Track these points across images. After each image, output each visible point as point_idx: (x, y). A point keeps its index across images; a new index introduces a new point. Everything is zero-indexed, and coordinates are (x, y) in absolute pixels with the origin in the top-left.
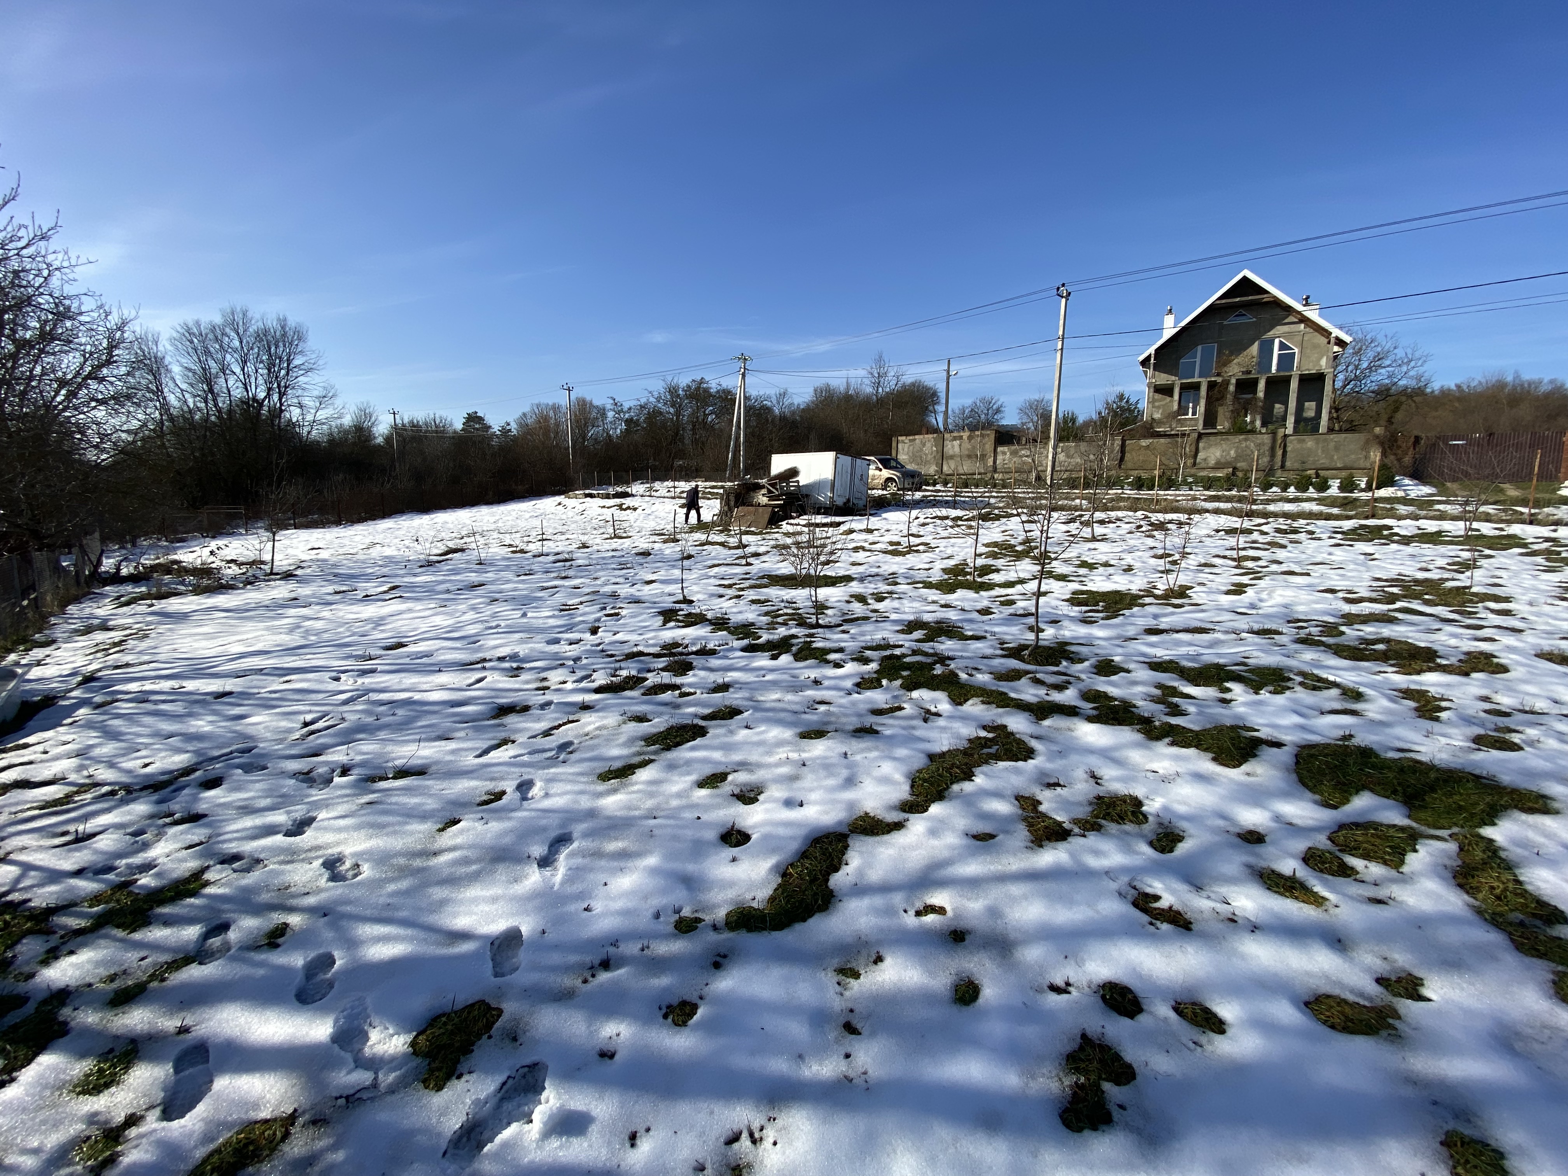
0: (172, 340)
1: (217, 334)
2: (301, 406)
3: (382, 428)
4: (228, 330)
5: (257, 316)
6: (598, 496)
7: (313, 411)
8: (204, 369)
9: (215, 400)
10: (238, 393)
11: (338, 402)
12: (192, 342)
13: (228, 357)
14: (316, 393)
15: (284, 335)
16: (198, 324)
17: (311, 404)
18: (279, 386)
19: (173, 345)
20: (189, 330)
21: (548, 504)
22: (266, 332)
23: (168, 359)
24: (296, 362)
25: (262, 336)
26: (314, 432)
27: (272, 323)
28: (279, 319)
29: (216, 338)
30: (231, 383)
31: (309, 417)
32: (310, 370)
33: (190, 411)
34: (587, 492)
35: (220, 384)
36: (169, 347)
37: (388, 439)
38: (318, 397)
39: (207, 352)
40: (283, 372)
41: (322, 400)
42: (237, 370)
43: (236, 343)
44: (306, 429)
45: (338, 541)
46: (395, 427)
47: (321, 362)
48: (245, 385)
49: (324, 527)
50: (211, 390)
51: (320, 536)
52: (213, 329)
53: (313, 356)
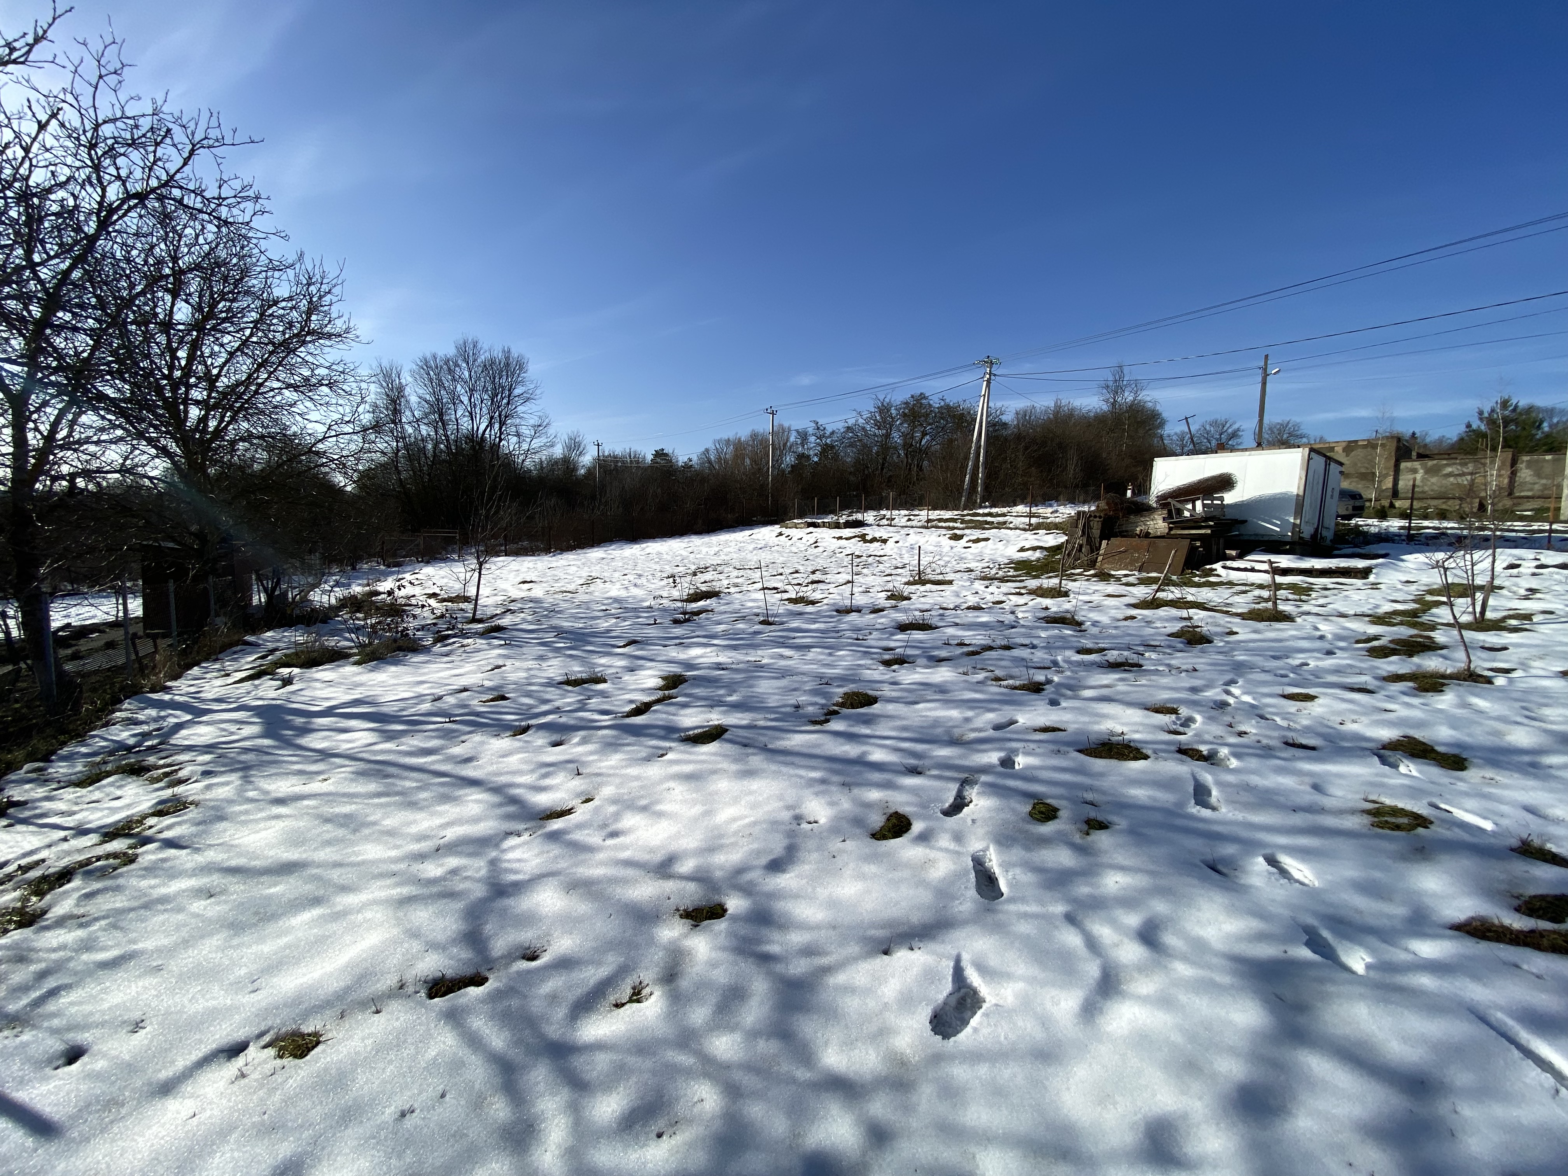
0: (412, 373)
1: (450, 366)
2: (518, 435)
3: (587, 459)
4: (460, 362)
5: (486, 347)
6: (824, 525)
7: (528, 440)
8: (438, 400)
9: (445, 429)
10: (466, 424)
11: (551, 431)
12: (428, 374)
13: (459, 388)
14: (532, 422)
15: (507, 365)
16: (435, 357)
17: (528, 432)
18: (500, 415)
19: (412, 376)
20: (426, 362)
21: (767, 534)
22: (492, 362)
23: (407, 391)
24: (517, 392)
25: (489, 366)
26: (527, 463)
27: (499, 355)
28: (504, 351)
29: (449, 369)
30: (459, 413)
31: (525, 446)
32: (528, 399)
33: (422, 440)
34: (809, 520)
35: (450, 416)
36: (410, 379)
37: (590, 471)
38: (534, 426)
39: (441, 384)
40: (505, 401)
41: (538, 428)
42: (465, 400)
43: (467, 374)
44: (521, 458)
45: (550, 573)
46: (598, 459)
47: (538, 392)
48: (471, 414)
49: (533, 555)
50: (441, 419)
51: (531, 565)
52: (447, 362)
53: (532, 386)
